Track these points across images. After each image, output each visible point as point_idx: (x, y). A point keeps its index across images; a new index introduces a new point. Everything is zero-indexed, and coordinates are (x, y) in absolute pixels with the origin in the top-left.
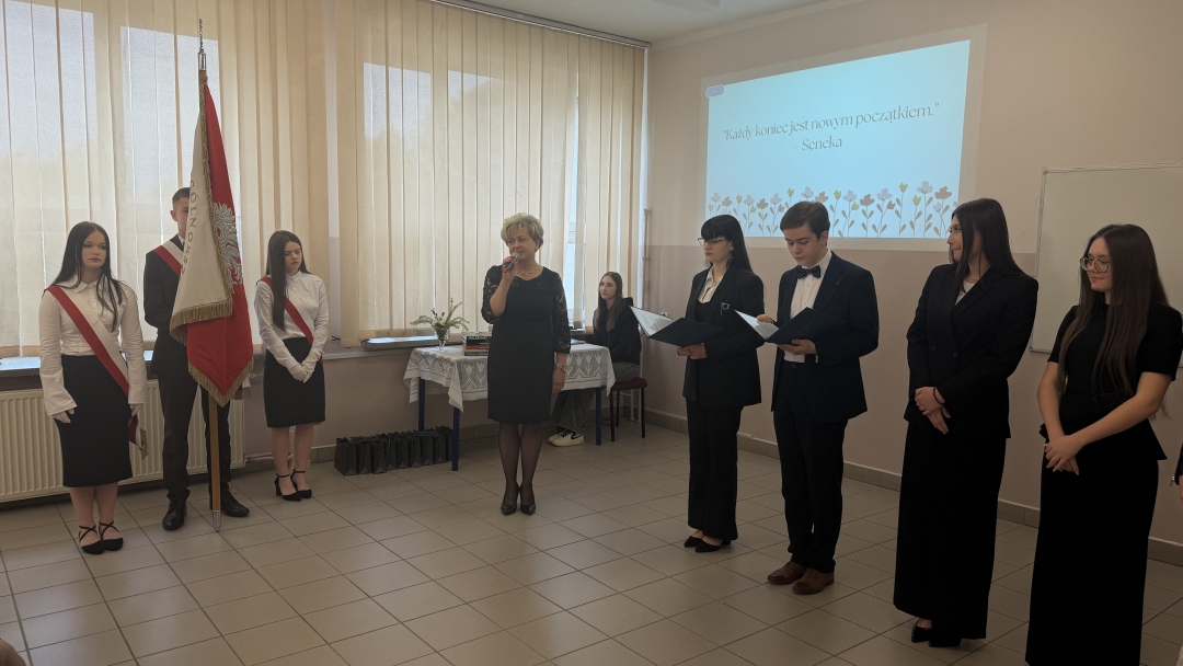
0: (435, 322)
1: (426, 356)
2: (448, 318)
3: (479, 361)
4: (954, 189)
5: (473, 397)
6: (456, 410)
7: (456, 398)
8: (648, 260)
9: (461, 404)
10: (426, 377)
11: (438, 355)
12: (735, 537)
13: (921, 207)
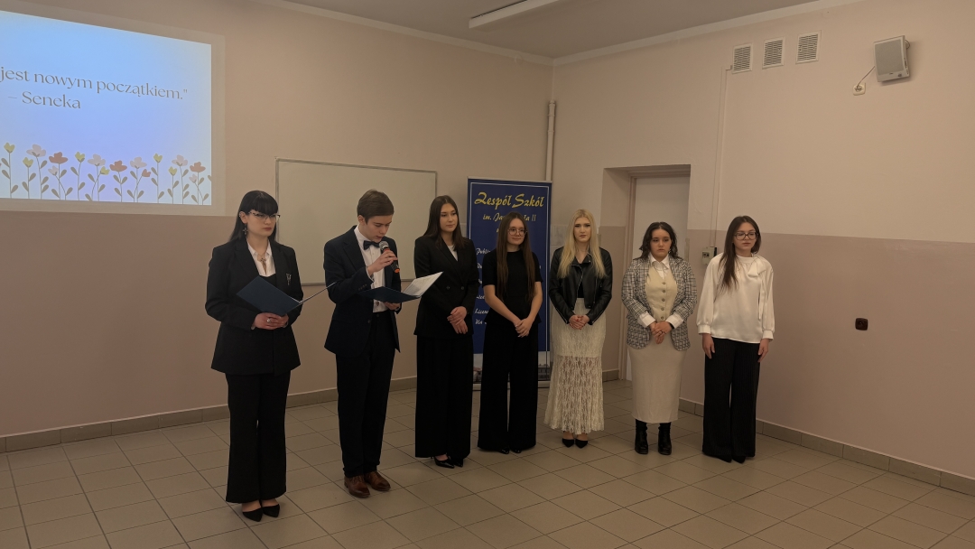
4: (207, 164)
13: (178, 177)
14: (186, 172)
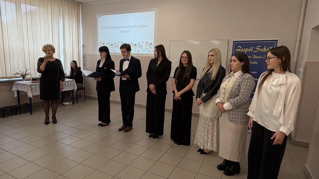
0: (21, 74)
1: (19, 84)
2: (26, 73)
3: (37, 84)
4: (153, 43)
5: (35, 94)
6: (30, 98)
7: (30, 95)
8: (84, 58)
9: (32, 97)
10: (20, 90)
11: (23, 83)
12: (110, 122)
13: (146, 47)
14: (148, 45)
